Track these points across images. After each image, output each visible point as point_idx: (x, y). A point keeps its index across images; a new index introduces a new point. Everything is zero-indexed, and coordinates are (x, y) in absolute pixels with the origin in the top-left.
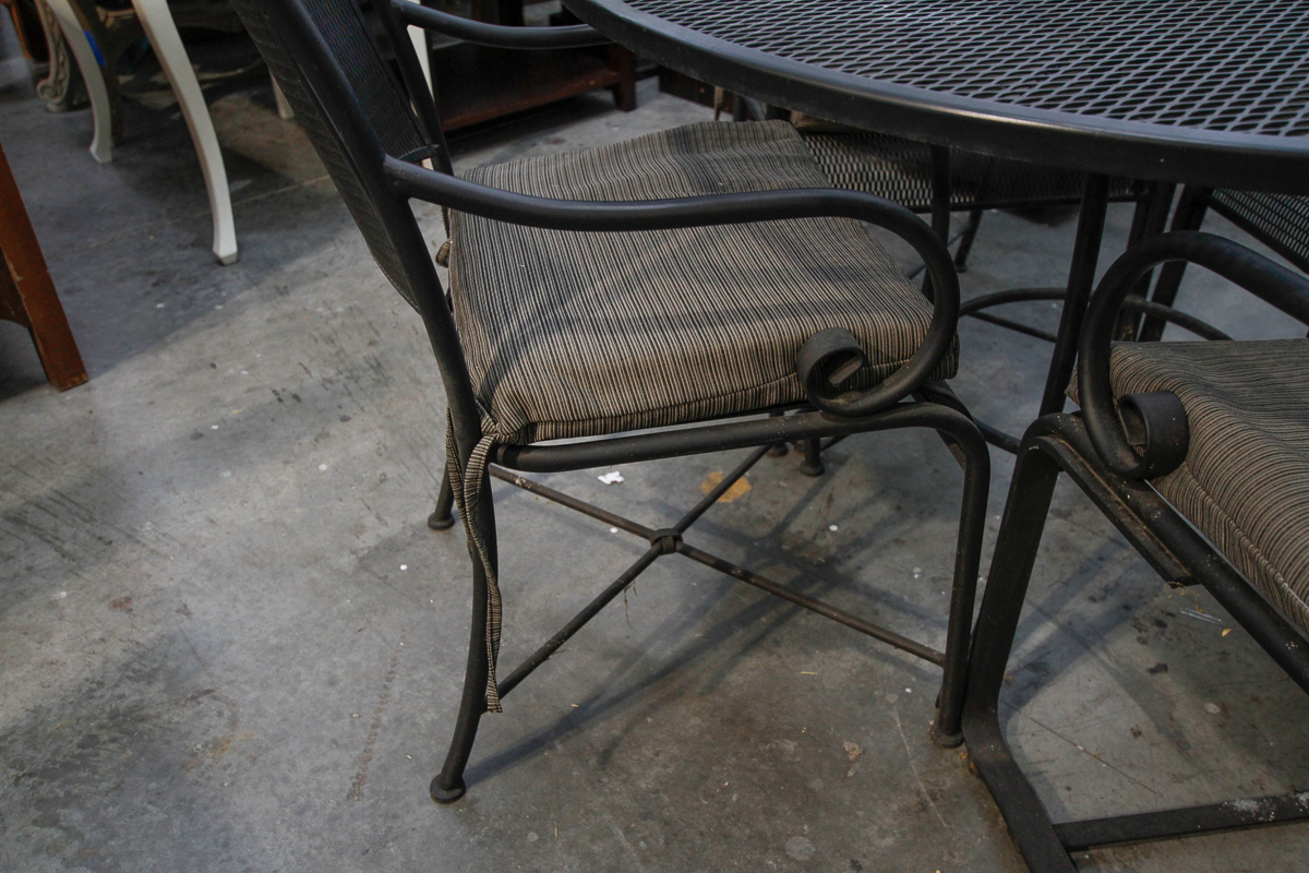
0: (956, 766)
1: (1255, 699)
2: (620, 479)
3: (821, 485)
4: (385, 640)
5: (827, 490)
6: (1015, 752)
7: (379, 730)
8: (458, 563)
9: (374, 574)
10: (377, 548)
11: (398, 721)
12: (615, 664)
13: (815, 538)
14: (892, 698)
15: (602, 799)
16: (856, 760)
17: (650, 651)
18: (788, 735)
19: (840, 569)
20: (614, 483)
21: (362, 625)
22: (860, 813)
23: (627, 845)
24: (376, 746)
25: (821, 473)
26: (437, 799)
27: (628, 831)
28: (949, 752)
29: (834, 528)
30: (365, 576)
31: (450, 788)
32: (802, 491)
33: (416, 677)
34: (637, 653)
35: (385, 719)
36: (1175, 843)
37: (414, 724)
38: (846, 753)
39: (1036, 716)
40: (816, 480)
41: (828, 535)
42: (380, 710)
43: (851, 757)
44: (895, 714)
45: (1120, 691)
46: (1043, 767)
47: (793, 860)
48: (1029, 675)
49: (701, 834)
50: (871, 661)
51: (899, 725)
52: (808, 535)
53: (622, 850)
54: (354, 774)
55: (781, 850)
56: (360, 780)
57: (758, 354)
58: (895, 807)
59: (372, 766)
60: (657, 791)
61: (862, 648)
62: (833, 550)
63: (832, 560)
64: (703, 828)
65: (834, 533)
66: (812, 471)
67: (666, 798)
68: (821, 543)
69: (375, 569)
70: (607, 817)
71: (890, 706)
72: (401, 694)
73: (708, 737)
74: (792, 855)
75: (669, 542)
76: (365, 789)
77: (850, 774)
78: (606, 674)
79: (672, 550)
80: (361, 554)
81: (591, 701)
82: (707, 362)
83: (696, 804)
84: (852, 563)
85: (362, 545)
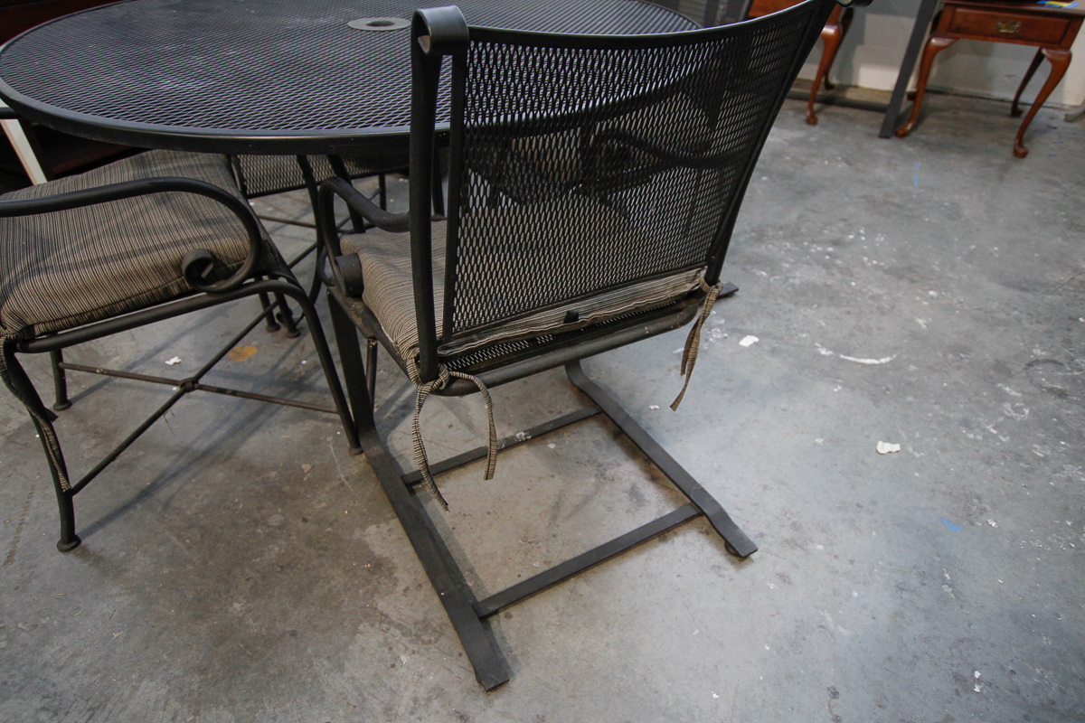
0: (360, 462)
1: (507, 398)
2: (178, 361)
3: (298, 342)
4: (26, 477)
5: (302, 344)
6: (390, 449)
7: (24, 525)
8: (75, 426)
9: (17, 443)
10: (19, 429)
11: (37, 518)
12: (173, 457)
13: (293, 369)
14: (329, 439)
15: (164, 525)
16: (309, 472)
17: (195, 446)
18: (272, 469)
19: (306, 382)
20: (175, 363)
21: (10, 472)
22: (309, 496)
23: (178, 543)
24: (22, 534)
25: (298, 335)
26: (62, 550)
27: (179, 537)
28: (357, 457)
29: (304, 362)
30: (11, 446)
31: (68, 542)
32: (287, 346)
33: (48, 492)
34: (187, 449)
35: (27, 519)
36: (462, 470)
37: (47, 517)
38: (303, 470)
39: (402, 430)
40: (295, 340)
41: (301, 367)
42: (24, 515)
43: (306, 471)
44: (331, 446)
45: (445, 409)
46: (403, 453)
47: (272, 526)
48: (403, 411)
49: (222, 527)
50: (320, 424)
51: (332, 451)
52: (289, 368)
53: (176, 546)
54: (8, 551)
55: (265, 524)
56: (12, 554)
57: (158, 269)
58: (327, 489)
59: (19, 545)
60: (197, 514)
61: (315, 418)
62: (303, 373)
63: (302, 379)
64: (222, 524)
65: (305, 365)
66: (293, 335)
67: (202, 516)
68: (297, 371)
69: (18, 441)
70: (167, 533)
71: (328, 443)
72: (38, 503)
73: (227, 481)
74: (270, 524)
75: (190, 385)
76: (16, 558)
77: (305, 479)
78: (168, 464)
79: (193, 389)
80: (8, 434)
81: (158, 479)
82: (128, 277)
83: (219, 514)
84: (313, 378)
85: (9, 429)
